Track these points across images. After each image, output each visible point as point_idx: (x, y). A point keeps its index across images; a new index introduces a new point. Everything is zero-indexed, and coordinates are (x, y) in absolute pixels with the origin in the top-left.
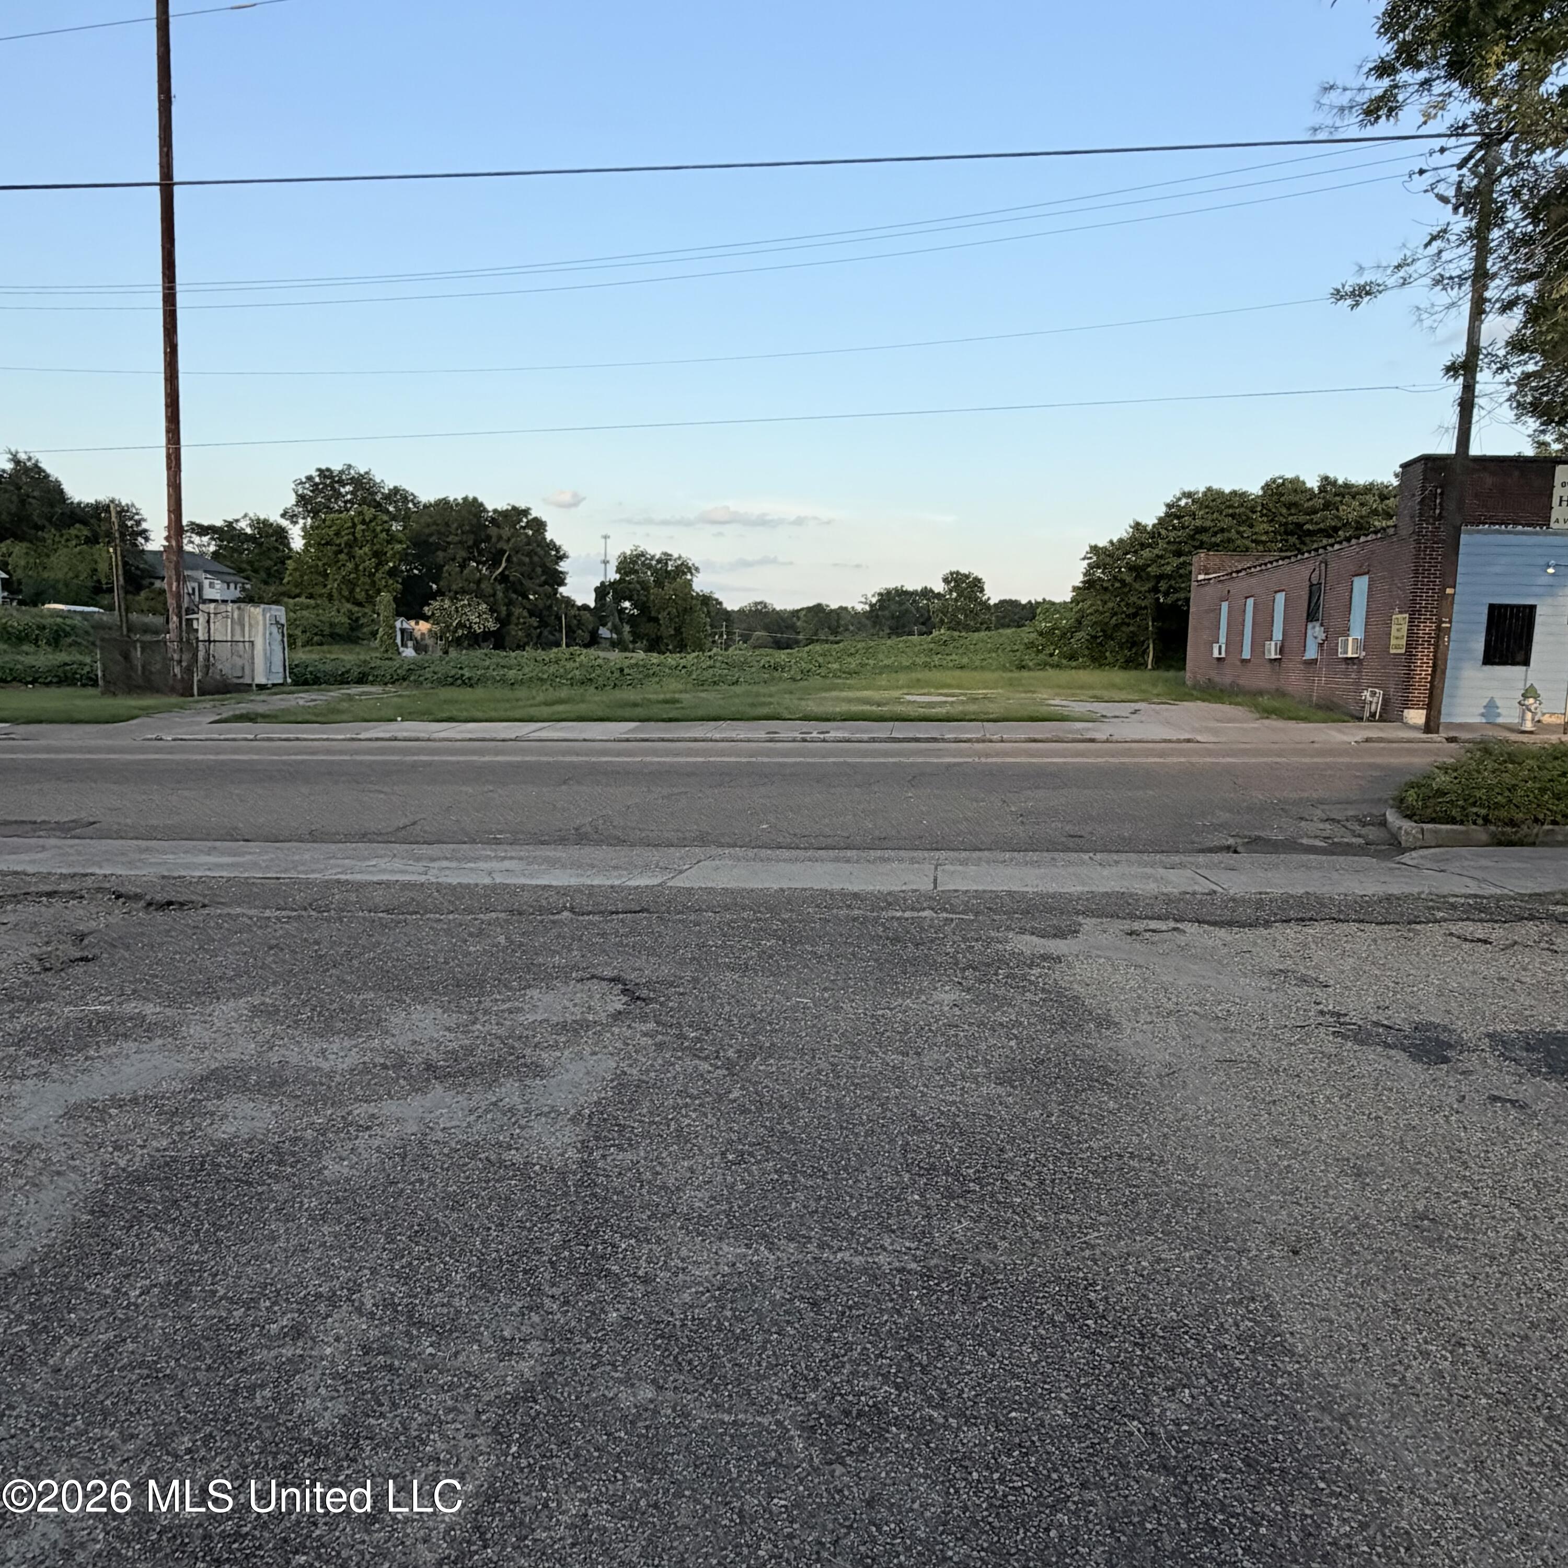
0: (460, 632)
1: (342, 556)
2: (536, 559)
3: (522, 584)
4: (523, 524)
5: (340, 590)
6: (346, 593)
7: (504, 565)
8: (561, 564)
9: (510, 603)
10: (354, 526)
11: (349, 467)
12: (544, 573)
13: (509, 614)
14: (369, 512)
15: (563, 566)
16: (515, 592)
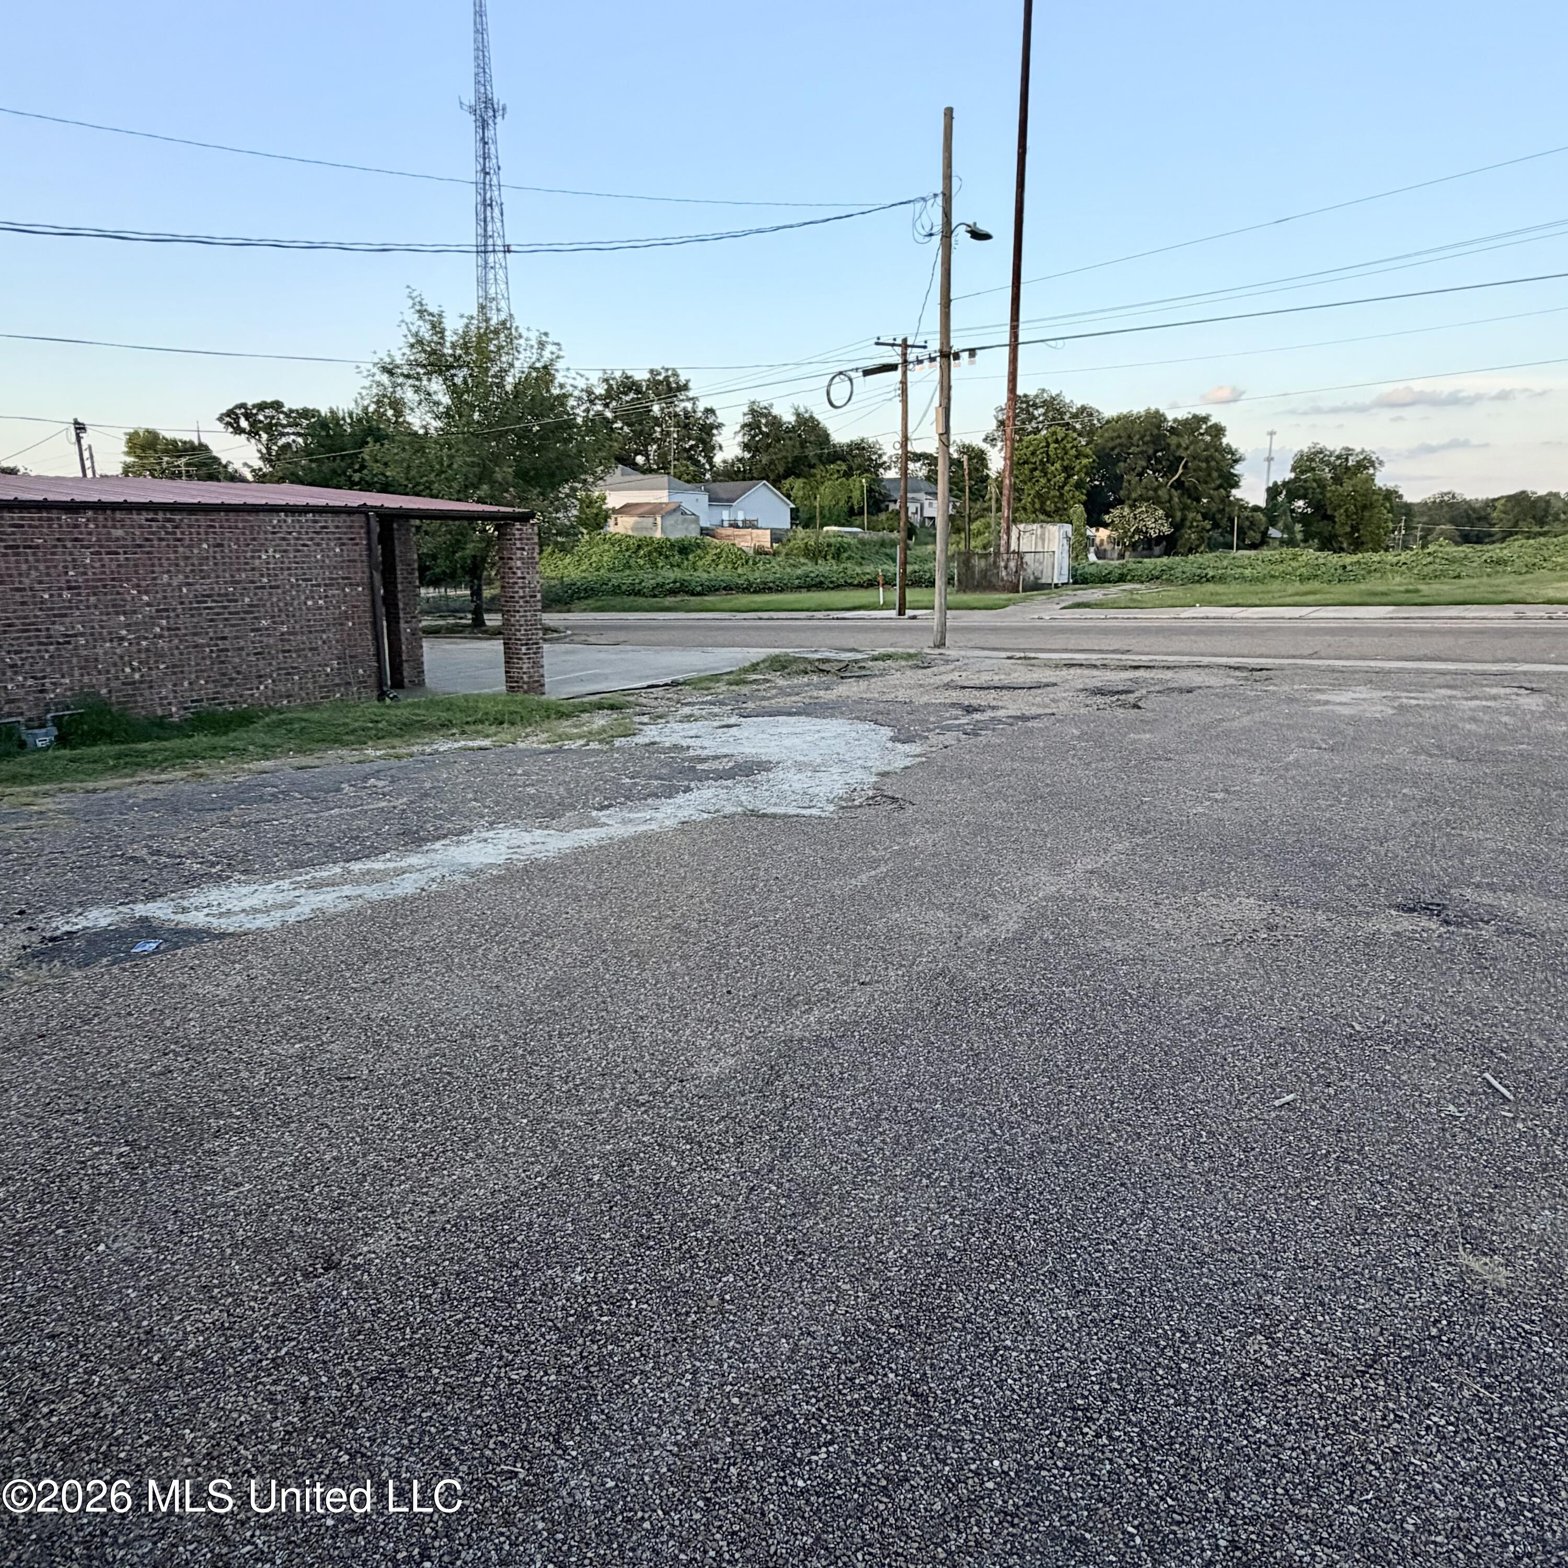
0: (1137, 537)
1: (1037, 473)
2: (1213, 464)
3: (1196, 488)
4: (1202, 431)
5: (1033, 503)
6: (1037, 506)
7: (1180, 471)
8: (1237, 467)
9: (1185, 508)
10: (1048, 446)
11: (1043, 390)
12: (1220, 476)
13: (1184, 519)
14: (1061, 433)
15: (1238, 469)
16: (1189, 497)
